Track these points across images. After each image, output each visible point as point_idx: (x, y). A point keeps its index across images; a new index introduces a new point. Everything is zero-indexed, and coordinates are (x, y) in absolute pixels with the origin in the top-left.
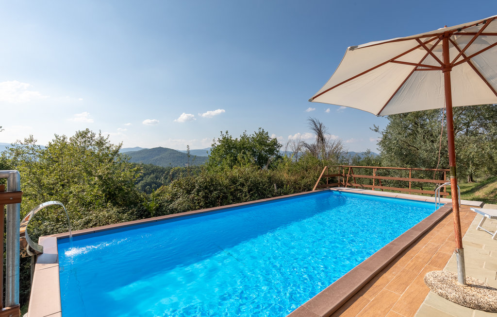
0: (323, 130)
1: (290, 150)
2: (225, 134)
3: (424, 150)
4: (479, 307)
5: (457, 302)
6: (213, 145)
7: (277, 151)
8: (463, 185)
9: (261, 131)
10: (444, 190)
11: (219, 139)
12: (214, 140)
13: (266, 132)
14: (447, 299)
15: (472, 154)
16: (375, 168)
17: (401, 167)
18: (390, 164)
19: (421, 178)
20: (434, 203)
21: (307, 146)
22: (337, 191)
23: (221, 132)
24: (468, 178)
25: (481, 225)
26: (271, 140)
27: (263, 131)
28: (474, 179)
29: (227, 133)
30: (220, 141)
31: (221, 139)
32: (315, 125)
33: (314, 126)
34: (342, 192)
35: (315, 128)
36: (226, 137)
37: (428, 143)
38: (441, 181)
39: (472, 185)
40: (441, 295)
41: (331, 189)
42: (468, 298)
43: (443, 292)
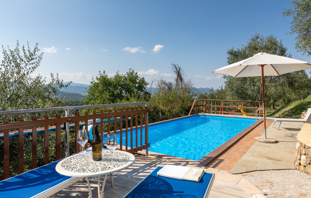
0: (181, 72)
1: (154, 86)
2: (103, 73)
3: (250, 90)
4: (269, 142)
5: (264, 142)
6: (92, 83)
7: (144, 88)
8: (269, 111)
9: (132, 71)
10: (259, 112)
11: (97, 77)
12: (93, 78)
13: (135, 72)
14: (261, 142)
15: (273, 93)
16: (222, 101)
17: (237, 100)
18: (231, 98)
19: (248, 106)
20: (255, 119)
21: (165, 84)
22: (203, 115)
23: (100, 72)
24: (272, 107)
25: (273, 125)
26: (139, 79)
27: (133, 72)
28: (275, 107)
29: (104, 72)
30: (97, 79)
31: (99, 77)
32: (176, 68)
33: (175, 70)
34: (206, 115)
35: (176, 71)
36: (104, 76)
37: (252, 87)
38: (258, 108)
39: (273, 111)
40: (259, 142)
41: (199, 114)
42: (267, 141)
43: (260, 140)
